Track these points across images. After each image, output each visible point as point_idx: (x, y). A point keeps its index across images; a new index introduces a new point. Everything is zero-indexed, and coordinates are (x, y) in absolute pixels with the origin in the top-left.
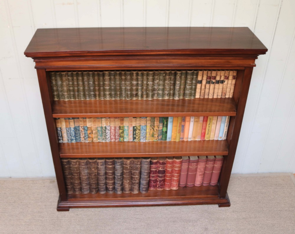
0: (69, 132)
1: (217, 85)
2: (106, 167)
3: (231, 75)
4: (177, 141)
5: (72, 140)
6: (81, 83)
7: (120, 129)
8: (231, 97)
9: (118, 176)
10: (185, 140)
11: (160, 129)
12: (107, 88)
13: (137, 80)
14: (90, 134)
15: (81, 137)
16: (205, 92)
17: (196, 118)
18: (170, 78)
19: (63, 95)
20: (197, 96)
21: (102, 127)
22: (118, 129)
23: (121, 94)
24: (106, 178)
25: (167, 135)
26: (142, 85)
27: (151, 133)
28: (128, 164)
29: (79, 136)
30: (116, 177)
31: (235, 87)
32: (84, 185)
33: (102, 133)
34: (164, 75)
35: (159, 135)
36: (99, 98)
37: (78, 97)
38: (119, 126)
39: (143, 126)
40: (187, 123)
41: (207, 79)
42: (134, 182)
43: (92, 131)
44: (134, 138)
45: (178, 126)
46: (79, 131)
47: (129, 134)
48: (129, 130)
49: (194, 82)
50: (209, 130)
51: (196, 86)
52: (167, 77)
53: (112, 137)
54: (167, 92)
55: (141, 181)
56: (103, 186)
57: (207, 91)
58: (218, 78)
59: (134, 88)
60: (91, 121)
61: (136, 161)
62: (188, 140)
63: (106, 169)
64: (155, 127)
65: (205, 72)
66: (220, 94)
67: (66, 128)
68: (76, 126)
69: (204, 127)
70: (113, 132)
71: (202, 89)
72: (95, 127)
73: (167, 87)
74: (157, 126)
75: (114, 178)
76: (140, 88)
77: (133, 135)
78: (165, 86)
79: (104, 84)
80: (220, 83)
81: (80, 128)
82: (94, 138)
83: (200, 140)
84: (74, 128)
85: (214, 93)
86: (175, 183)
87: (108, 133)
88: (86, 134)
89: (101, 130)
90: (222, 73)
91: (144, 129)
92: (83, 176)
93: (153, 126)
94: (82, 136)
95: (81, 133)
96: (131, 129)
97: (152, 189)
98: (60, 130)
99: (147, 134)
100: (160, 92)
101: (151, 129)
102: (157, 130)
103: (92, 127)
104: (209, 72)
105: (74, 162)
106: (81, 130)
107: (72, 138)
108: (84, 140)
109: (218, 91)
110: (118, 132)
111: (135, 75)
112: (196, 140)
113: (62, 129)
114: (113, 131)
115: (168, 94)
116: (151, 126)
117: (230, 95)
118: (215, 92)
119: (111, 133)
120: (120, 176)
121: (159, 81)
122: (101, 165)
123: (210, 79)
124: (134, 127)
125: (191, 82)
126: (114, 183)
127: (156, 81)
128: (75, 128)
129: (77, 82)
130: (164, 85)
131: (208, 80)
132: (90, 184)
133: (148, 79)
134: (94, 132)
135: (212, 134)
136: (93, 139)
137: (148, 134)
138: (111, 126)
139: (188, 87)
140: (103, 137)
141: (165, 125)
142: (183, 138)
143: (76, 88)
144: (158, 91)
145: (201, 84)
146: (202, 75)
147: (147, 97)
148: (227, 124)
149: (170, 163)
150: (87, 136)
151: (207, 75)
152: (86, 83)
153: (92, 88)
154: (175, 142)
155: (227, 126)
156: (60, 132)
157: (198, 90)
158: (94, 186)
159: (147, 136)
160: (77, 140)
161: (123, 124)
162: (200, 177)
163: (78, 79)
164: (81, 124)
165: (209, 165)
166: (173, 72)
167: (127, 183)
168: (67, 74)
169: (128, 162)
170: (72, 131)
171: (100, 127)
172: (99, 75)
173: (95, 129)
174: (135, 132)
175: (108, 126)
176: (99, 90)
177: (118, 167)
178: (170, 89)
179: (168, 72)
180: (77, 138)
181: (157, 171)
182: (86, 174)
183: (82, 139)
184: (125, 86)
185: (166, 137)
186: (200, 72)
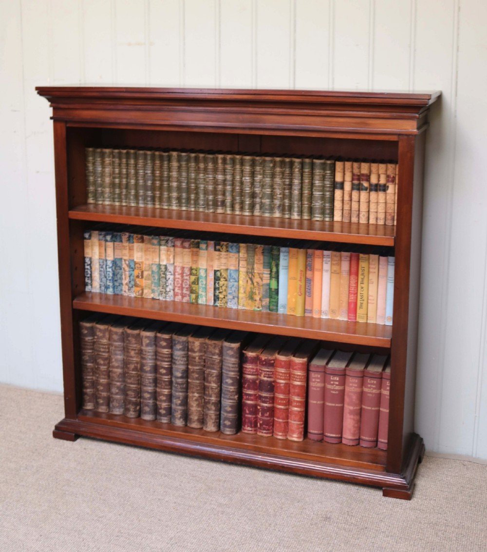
0: (103, 270)
1: (373, 195)
2: (156, 353)
4: (298, 315)
5: (107, 287)
6: (132, 171)
7: (191, 274)
9: (178, 378)
10: (316, 316)
11: (265, 282)
12: (175, 184)
13: (224, 172)
14: (138, 277)
15: (122, 284)
16: (351, 210)
17: (334, 265)
18: (283, 173)
19: (103, 193)
20: (338, 218)
21: (159, 265)
22: (188, 273)
23: (197, 200)
24: (156, 382)
25: (278, 299)
26: (233, 185)
27: (248, 289)
28: (196, 350)
29: (119, 281)
30: (173, 379)
32: (114, 390)
33: (159, 280)
34: (272, 165)
35: (262, 297)
36: (160, 205)
37: (126, 199)
38: (189, 266)
39: (232, 271)
40: (317, 274)
41: (353, 179)
42: (208, 398)
43: (142, 272)
44: (216, 298)
45: (298, 278)
46: (121, 269)
47: (208, 287)
48: (208, 278)
49: (328, 183)
50: (363, 296)
51: (332, 192)
52: (278, 170)
53: (176, 290)
54: (277, 202)
55: (222, 399)
56: (150, 399)
57: (355, 206)
59: (220, 188)
60: (141, 250)
62: (322, 317)
63: (158, 357)
64: (255, 277)
65: (348, 164)
66: (381, 216)
67: (99, 259)
68: (116, 257)
69: (352, 289)
70: (179, 278)
71: (345, 201)
72: (147, 262)
73: (278, 191)
74: (259, 274)
75: (171, 382)
76: (229, 188)
77: (215, 289)
78: (275, 188)
79: (169, 177)
80: (380, 190)
81: (123, 262)
82: (145, 289)
83: (346, 319)
85: (370, 213)
86: (296, 421)
87: (169, 279)
88: (132, 278)
89: (158, 272)
90: (380, 168)
91: (234, 279)
92: (114, 367)
93: (250, 273)
94: (124, 282)
95: (123, 274)
96: (211, 276)
97: (247, 429)
98: (89, 263)
99: (240, 291)
100: (266, 201)
101: (247, 281)
102: (257, 283)
103: (142, 262)
104: (356, 165)
106: (123, 266)
107: (108, 283)
108: (127, 291)
109: (377, 208)
110: (187, 280)
111: (220, 161)
112: (338, 318)
113: (92, 260)
114: (179, 276)
115: (279, 207)
116: (247, 272)
118: (371, 210)
119: (174, 280)
120: (182, 377)
121: (264, 177)
122: (147, 345)
123: (359, 179)
124: (215, 272)
125: (321, 184)
126: (170, 397)
127: (257, 177)
128: (114, 262)
129: (127, 169)
130: (272, 187)
132: (124, 391)
133: (242, 171)
134: (145, 273)
135: (371, 307)
136: (142, 290)
137: (242, 290)
138: (175, 264)
139: (317, 194)
140: (161, 289)
141: (274, 274)
142: (311, 311)
143: (124, 181)
144: (261, 198)
145: (341, 191)
146: (342, 171)
147: (242, 209)
149: (281, 364)
150: (133, 283)
151: (352, 172)
152: (141, 172)
153: (149, 183)
154: (294, 317)
156: (89, 267)
157: (338, 204)
158: (132, 397)
159: (241, 295)
160: (115, 290)
161: (196, 262)
163: (127, 165)
164: (125, 254)
165: (370, 388)
166: (287, 160)
167: (194, 399)
168: (112, 153)
169: (197, 343)
170: (109, 268)
171: (156, 264)
172: (161, 158)
173: (147, 269)
174: (219, 283)
175: (171, 264)
176: (161, 188)
177: (178, 354)
178: (284, 195)
179: (278, 159)
180: (116, 284)
181: (258, 382)
182: (120, 363)
183: (125, 288)
184: (204, 184)
185: (277, 304)
186: (339, 165)
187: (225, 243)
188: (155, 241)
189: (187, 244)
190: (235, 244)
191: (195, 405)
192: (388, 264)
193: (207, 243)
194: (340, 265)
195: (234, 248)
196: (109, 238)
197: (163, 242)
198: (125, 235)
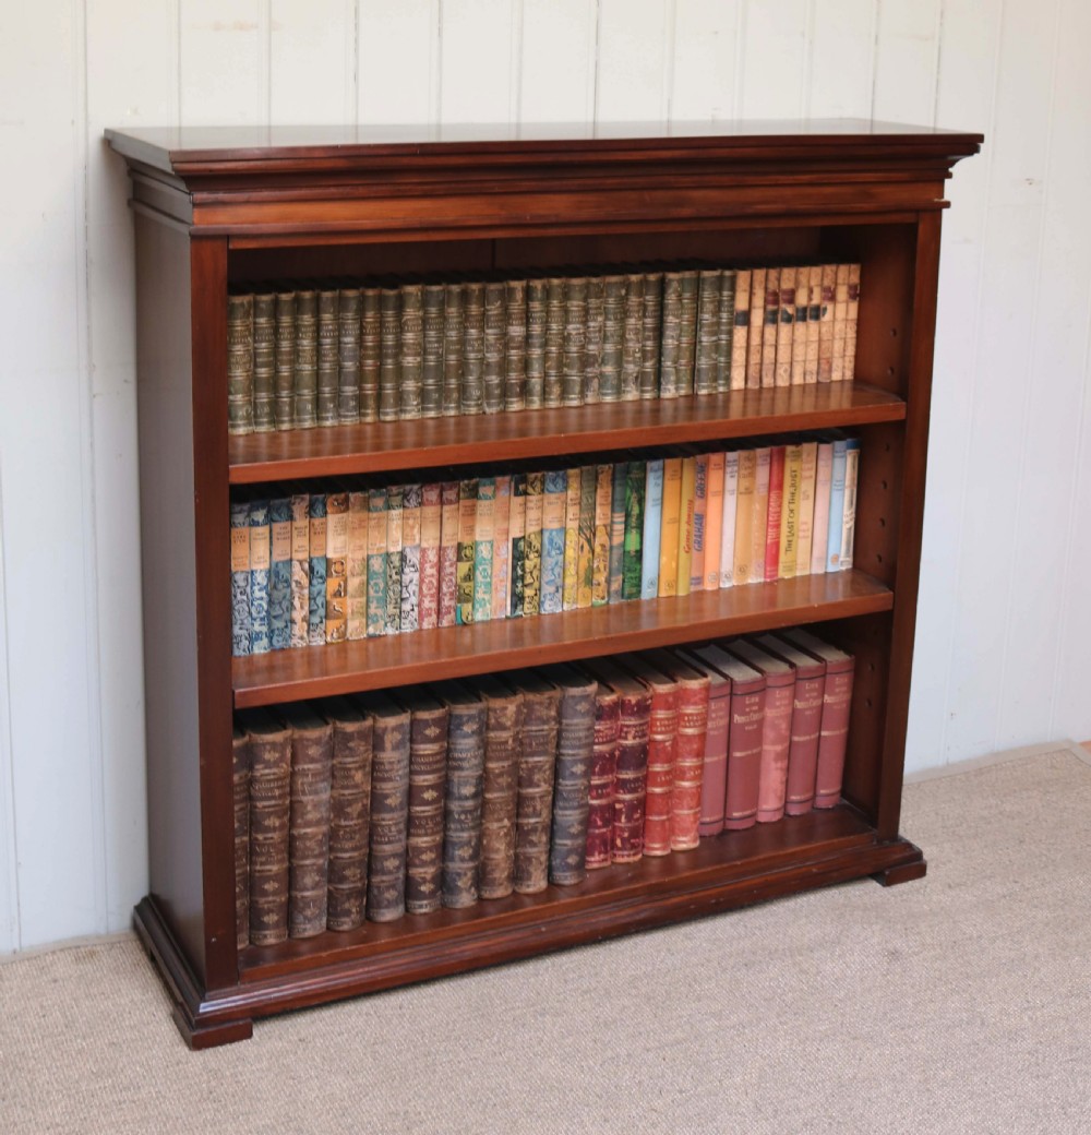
0: (245, 597)
1: (800, 327)
2: (412, 757)
3: (844, 284)
4: (682, 593)
5: (254, 639)
6: (306, 343)
7: (459, 559)
8: (849, 375)
9: (466, 798)
10: (709, 586)
11: (617, 540)
12: (412, 361)
13: (527, 319)
14: (336, 595)
15: (292, 622)
16: (761, 364)
17: (743, 477)
18: (644, 307)
20: (738, 383)
21: (388, 555)
22: (455, 559)
23: (463, 389)
24: (411, 824)
25: (641, 570)
26: (546, 342)
27: (584, 563)
28: (509, 723)
29: (286, 616)
30: (454, 805)
31: (858, 332)
32: (307, 880)
33: (387, 588)
34: (623, 292)
35: (610, 574)
36: (376, 413)
37: (291, 414)
38: (455, 543)
39: (554, 533)
40: (713, 502)
41: (766, 301)
42: (532, 820)
43: (346, 582)
44: (518, 599)
45: (684, 518)
46: (289, 586)
47: (495, 580)
48: (496, 558)
49: (725, 316)
50: (791, 526)
51: (730, 333)
52: (634, 301)
53: (427, 603)
54: (631, 368)
55: (559, 812)
56: (398, 868)
57: (769, 353)
58: (802, 299)
59: (514, 354)
60: (345, 528)
61: (541, 704)
62: (722, 586)
63: (416, 767)
64: (598, 534)
65: (759, 274)
66: (813, 367)
68: (276, 558)
69: (773, 518)
70: (432, 576)
71: (752, 349)
72: (358, 556)
73: (633, 345)
74: (605, 526)
75: (446, 815)
76: (536, 352)
77: (514, 582)
78: (627, 340)
79: (400, 346)
80: (811, 318)
81: (296, 567)
82: (352, 619)
83: (762, 580)
84: (270, 571)
85: (794, 364)
86: (691, 808)
87: (411, 581)
88: (320, 600)
89: (385, 572)
90: (813, 275)
91: (558, 548)
92: (308, 824)
93: (588, 531)
94: (298, 615)
95: (297, 595)
96: (506, 552)
97: (596, 860)
99: (568, 573)
100: (609, 369)
101: (582, 547)
102: (603, 546)
103: (345, 558)
104: (773, 273)
105: (274, 745)
106: (296, 578)
107: (257, 629)
108: (305, 634)
109: (806, 353)
110: (451, 574)
111: (519, 295)
112: (750, 581)
114: (434, 571)
115: (637, 378)
116: (580, 528)
117: (844, 367)
118: (796, 358)
119: (422, 581)
120: (475, 796)
121: (606, 319)
122: (396, 747)
123: (776, 302)
124: (516, 542)
125: (715, 320)
126: (444, 850)
127: (595, 320)
128: (273, 573)
129: (295, 338)
130: (623, 339)
131: (771, 307)
132: (333, 873)
133: (566, 311)
134: (353, 583)
135: (802, 545)
136: (345, 623)
137: (571, 570)
138: (424, 545)
139: (705, 339)
140: (391, 609)
141: (633, 521)
142: (699, 580)
143: (286, 371)
144: (600, 366)
145: (746, 328)
146: (748, 288)
147: (563, 395)
148: (852, 491)
149: (667, 701)
150: (321, 612)
151: (766, 288)
152: (329, 343)
153: (350, 366)
154: (672, 599)
155: (852, 503)
157: (738, 355)
158: (353, 878)
159: (570, 581)
160: (275, 638)
161: (471, 530)
162: (777, 769)
163: (296, 329)
164: (300, 549)
165: (807, 700)
166: (652, 277)
167: (502, 833)
168: (256, 304)
169: (508, 708)
170: (260, 590)
171: (381, 555)
172: (381, 303)
173: (357, 570)
174: (523, 565)
175: (415, 547)
176: (379, 375)
177: (466, 744)
178: (643, 351)
179: (634, 278)
180: (278, 624)
181: (617, 753)
182: (323, 809)
183: (299, 629)
184: (479, 351)
185: (640, 580)
186: (743, 277)
187: (539, 475)
188: (379, 502)
189: (450, 495)
190: (561, 473)
191: (503, 847)
192: (834, 457)
193: (494, 483)
194: (752, 475)
195: (560, 481)
196: (260, 516)
197: (396, 500)
198: (303, 499)
